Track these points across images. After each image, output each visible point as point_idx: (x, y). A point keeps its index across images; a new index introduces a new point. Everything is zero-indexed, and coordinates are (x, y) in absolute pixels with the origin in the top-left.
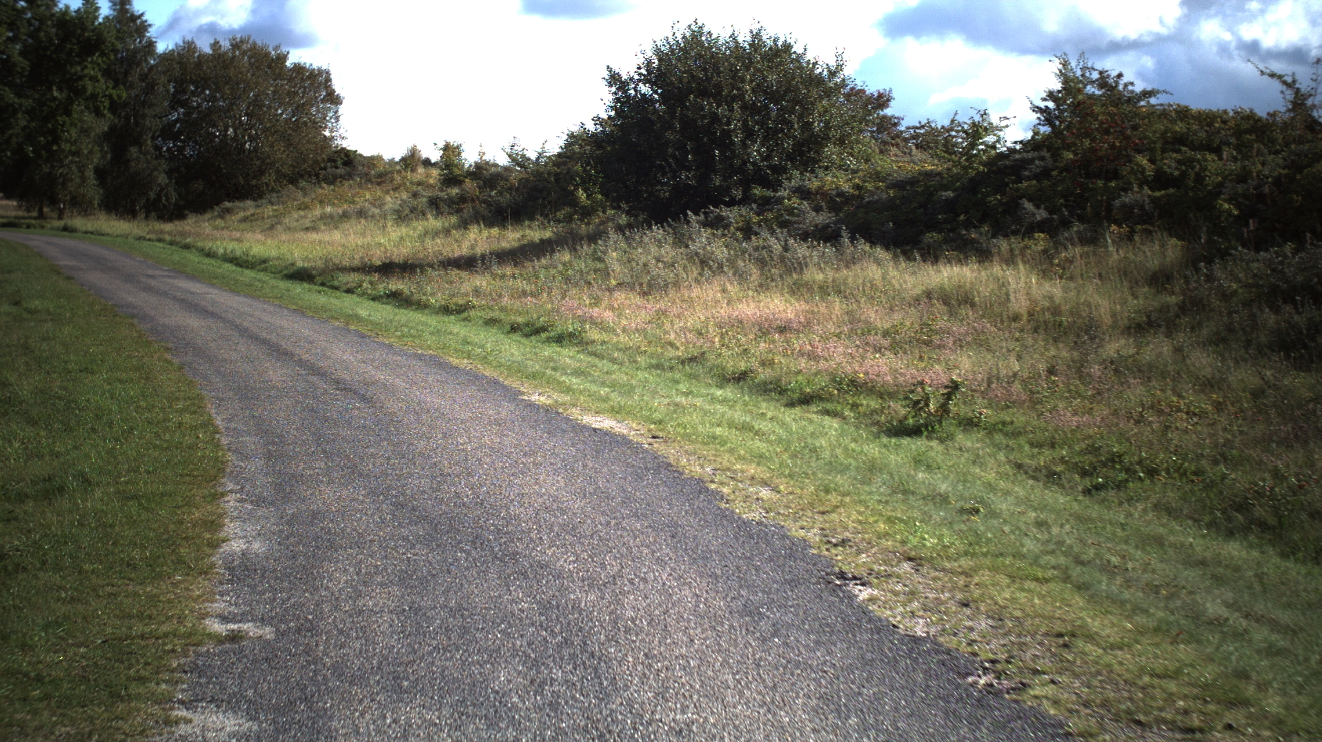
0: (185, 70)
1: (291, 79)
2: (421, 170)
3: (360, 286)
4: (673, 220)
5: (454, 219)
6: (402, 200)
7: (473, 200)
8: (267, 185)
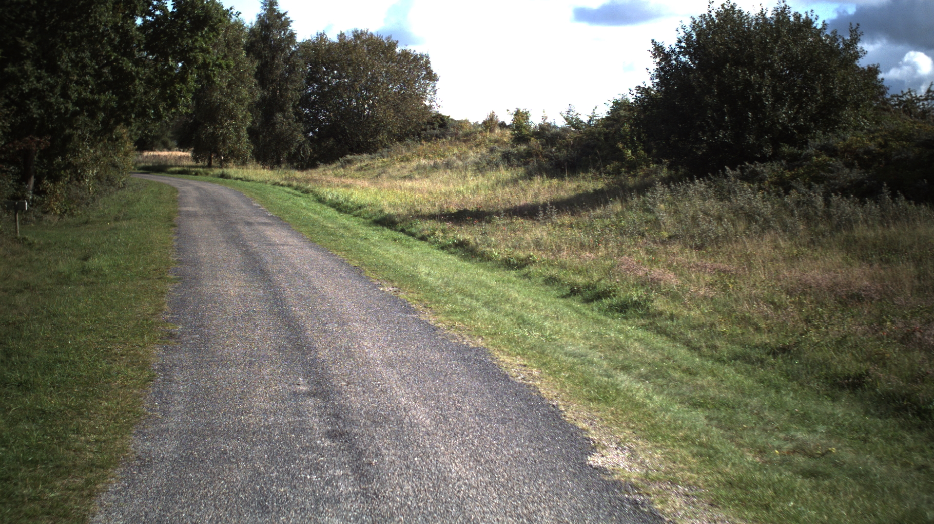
0: (318, 55)
1: (399, 62)
2: (498, 131)
3: (433, 234)
4: (713, 174)
5: (521, 171)
6: (482, 154)
7: (537, 155)
8: (381, 142)
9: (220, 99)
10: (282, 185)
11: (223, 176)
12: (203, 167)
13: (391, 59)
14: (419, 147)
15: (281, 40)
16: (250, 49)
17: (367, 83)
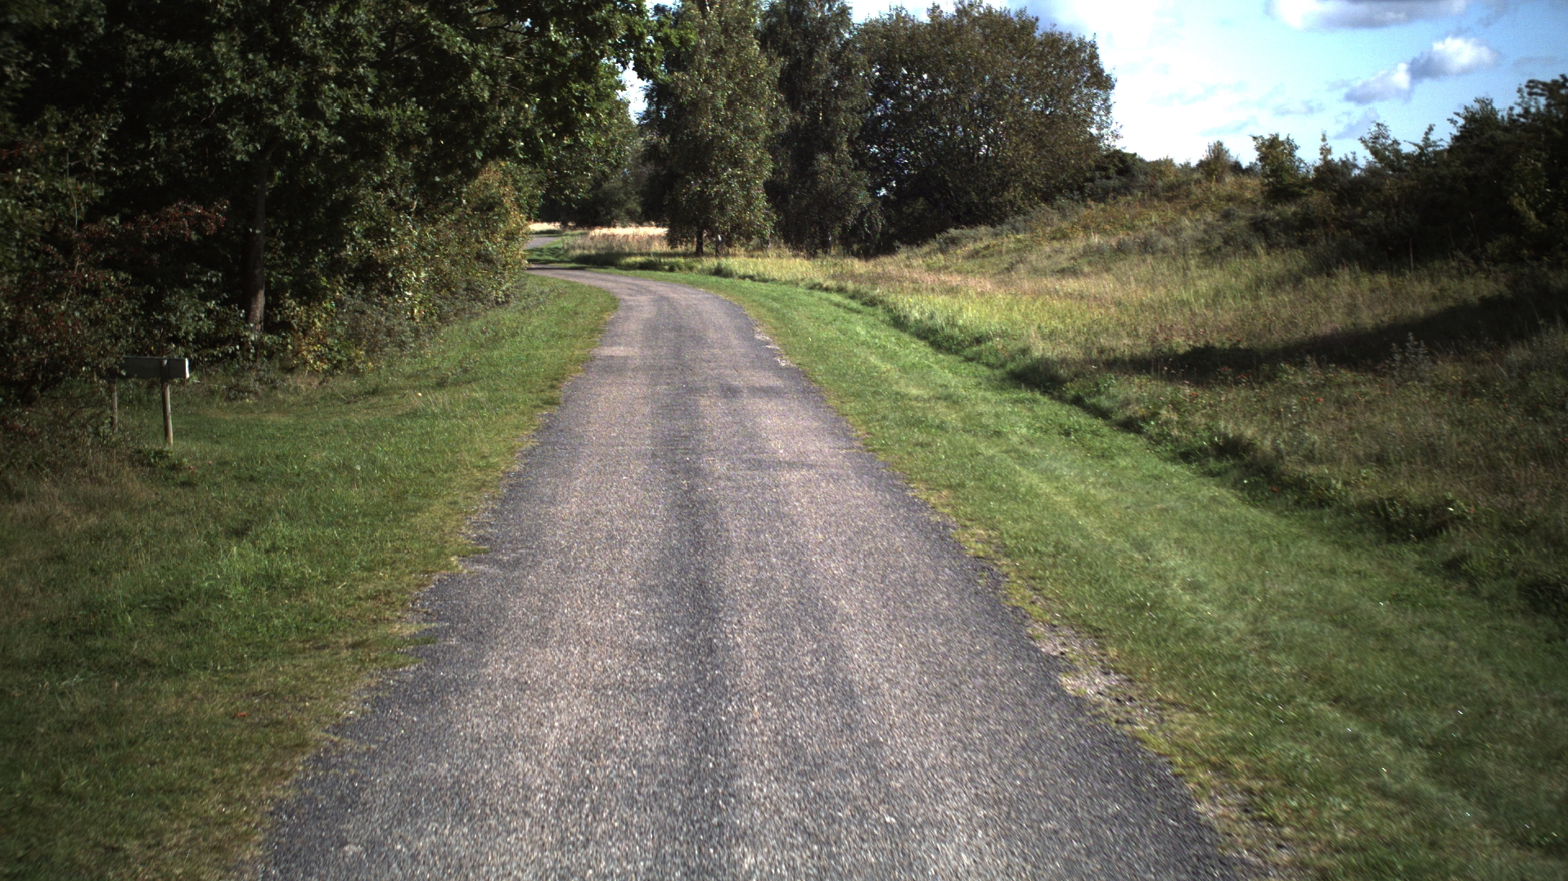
0: (893, 46)
1: (1041, 57)
2: (1229, 179)
6: (1207, 224)
8: (1012, 204)
9: (713, 130)
10: (827, 289)
11: (719, 272)
12: (685, 255)
13: (1025, 52)
14: (1084, 212)
15: (824, 21)
16: (767, 37)
17: (983, 96)
